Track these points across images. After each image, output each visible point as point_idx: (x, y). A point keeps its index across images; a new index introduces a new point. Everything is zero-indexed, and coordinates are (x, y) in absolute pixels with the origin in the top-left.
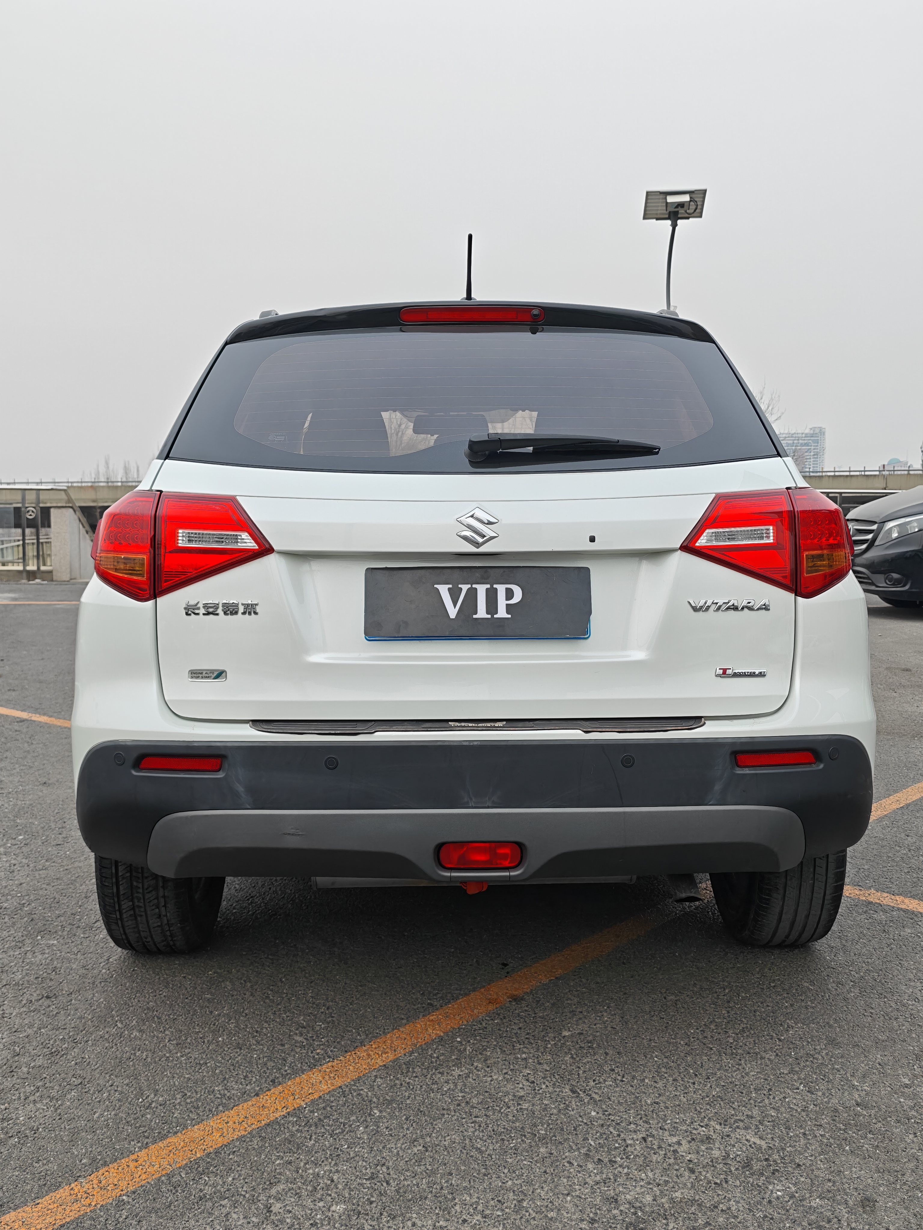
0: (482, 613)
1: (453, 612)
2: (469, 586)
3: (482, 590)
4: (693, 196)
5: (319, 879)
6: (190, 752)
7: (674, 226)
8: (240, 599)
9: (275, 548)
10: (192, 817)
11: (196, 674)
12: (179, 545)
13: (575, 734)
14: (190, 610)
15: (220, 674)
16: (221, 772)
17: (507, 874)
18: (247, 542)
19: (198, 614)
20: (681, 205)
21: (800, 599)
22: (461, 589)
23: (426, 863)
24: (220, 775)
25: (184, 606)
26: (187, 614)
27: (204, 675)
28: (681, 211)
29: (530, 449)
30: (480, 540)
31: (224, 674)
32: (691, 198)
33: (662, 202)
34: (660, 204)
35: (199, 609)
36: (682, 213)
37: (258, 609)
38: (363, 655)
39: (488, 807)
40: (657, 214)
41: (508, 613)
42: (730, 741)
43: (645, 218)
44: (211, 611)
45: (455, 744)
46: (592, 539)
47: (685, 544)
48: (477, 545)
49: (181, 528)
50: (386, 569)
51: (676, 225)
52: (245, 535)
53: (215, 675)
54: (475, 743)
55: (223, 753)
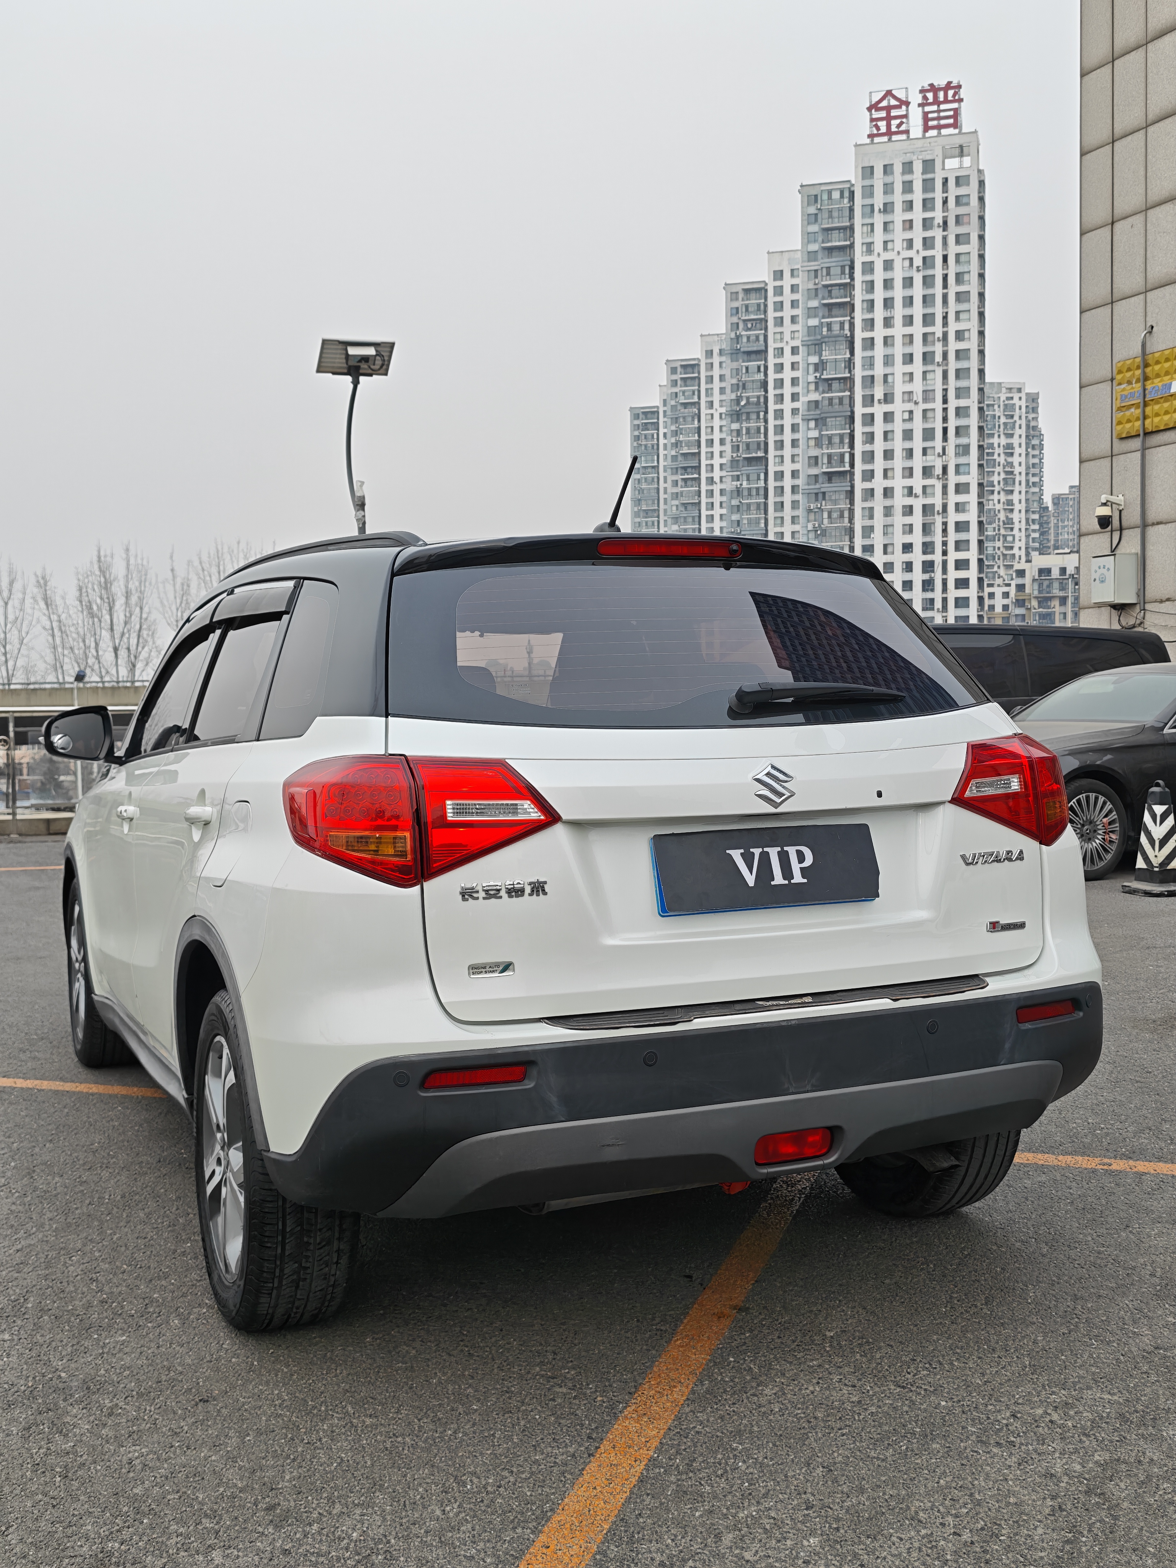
0: (779, 879)
1: (750, 880)
2: (761, 850)
3: (773, 853)
4: (379, 349)
5: (553, 1203)
6: (492, 1061)
7: (356, 383)
8: (523, 879)
9: (564, 817)
10: (497, 1138)
11: (476, 969)
12: (449, 819)
13: (883, 1004)
14: (467, 894)
15: (507, 967)
16: (526, 1081)
17: (821, 1162)
18: (529, 811)
19: (477, 898)
20: (365, 359)
21: (1043, 847)
22: (753, 854)
23: (744, 1160)
24: (529, 1085)
25: (459, 890)
26: (464, 899)
27: (487, 969)
28: (364, 366)
29: (790, 700)
30: (779, 801)
31: (511, 967)
32: (377, 351)
33: (341, 354)
34: (338, 356)
35: (477, 892)
36: (364, 369)
37: (547, 888)
38: (659, 933)
39: (808, 1092)
40: (333, 367)
41: (803, 877)
42: (1015, 996)
43: (319, 371)
44: (492, 894)
45: (774, 1025)
46: (880, 794)
47: (955, 796)
48: (776, 805)
49: (451, 798)
50: (673, 834)
51: (358, 382)
52: (527, 804)
53: (501, 968)
54: (793, 1022)
55: (532, 1058)
